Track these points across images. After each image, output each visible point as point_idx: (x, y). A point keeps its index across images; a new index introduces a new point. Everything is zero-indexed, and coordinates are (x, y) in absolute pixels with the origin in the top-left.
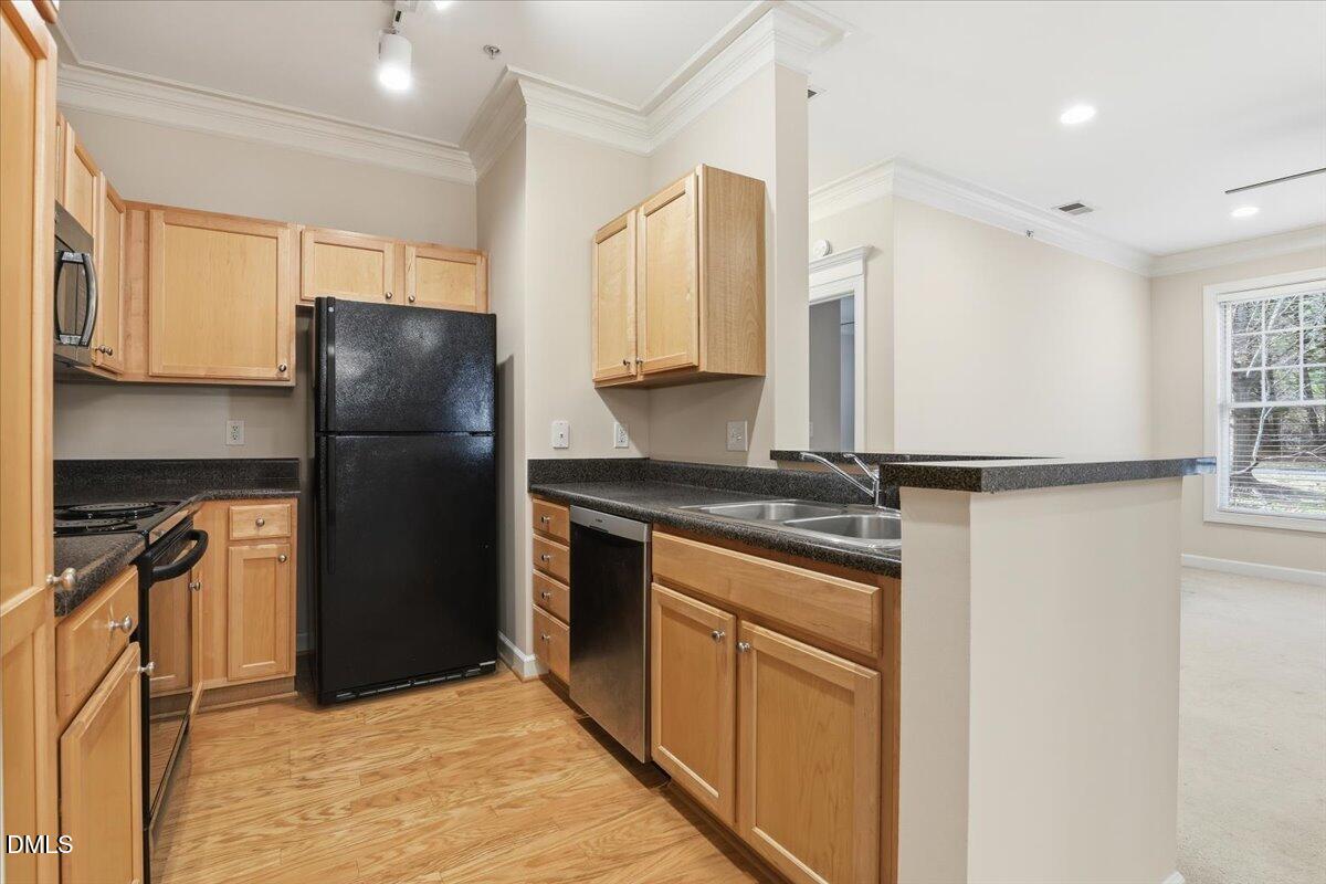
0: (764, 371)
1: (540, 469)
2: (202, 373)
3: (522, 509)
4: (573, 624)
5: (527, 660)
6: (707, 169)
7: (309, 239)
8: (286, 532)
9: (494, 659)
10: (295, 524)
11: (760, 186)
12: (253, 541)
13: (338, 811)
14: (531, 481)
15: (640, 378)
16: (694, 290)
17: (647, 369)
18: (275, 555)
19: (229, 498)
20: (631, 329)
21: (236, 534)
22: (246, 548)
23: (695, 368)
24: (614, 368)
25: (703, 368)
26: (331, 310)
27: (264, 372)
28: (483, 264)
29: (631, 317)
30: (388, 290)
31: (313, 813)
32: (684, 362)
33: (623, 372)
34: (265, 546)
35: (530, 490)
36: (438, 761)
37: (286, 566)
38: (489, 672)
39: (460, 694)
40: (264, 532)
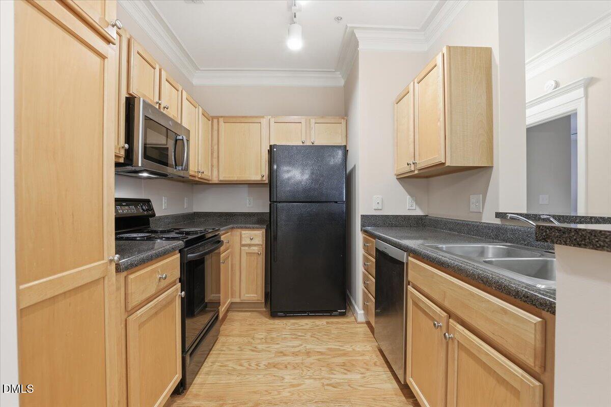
0: (492, 162)
1: (367, 220)
2: (236, 179)
3: (359, 239)
4: (376, 299)
5: (360, 312)
6: (449, 48)
7: (272, 120)
8: (260, 243)
9: (345, 309)
10: (264, 239)
11: (488, 51)
12: (250, 245)
13: (262, 366)
14: (363, 225)
15: (416, 172)
16: (442, 119)
17: (419, 167)
18: (257, 252)
19: (242, 228)
20: (412, 146)
21: (243, 243)
22: (247, 248)
23: (444, 164)
24: (403, 168)
25: (447, 165)
26: (275, 150)
27: (256, 177)
28: (345, 122)
29: (412, 139)
30: (303, 139)
31: (253, 364)
32: (437, 161)
33: (407, 169)
34: (253, 248)
35: (361, 230)
36: (308, 353)
37: (261, 256)
38: (343, 315)
39: (328, 323)
40: (253, 242)
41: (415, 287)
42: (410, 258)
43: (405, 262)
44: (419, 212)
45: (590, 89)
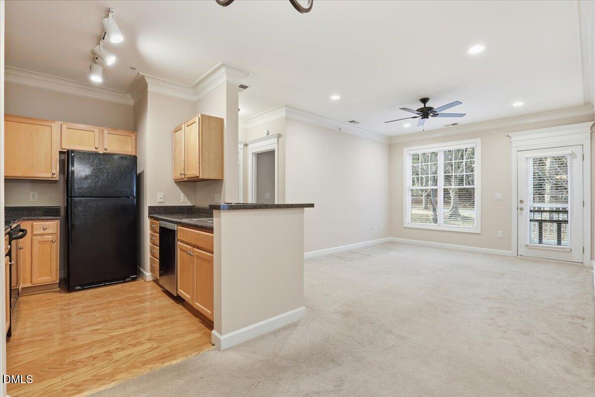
0: (223, 178)
1: (152, 210)
2: (20, 175)
3: (147, 223)
4: (160, 259)
5: (148, 275)
6: (202, 115)
7: (64, 127)
8: (55, 232)
9: (136, 274)
10: (59, 228)
11: (222, 120)
12: (42, 235)
13: (74, 315)
14: (149, 214)
15: (186, 179)
16: (198, 153)
17: (187, 176)
18: (51, 240)
19: (32, 220)
20: (183, 163)
21: (35, 232)
22: (39, 237)
23: (198, 177)
24: (178, 176)
25: (200, 177)
26: (73, 154)
27: (47, 175)
28: (135, 136)
29: (183, 159)
30: (96, 146)
31: (65, 316)
32: (195, 175)
33: (181, 177)
34: (47, 237)
35: (149, 217)
36: (110, 302)
37: (54, 245)
38: (134, 279)
39: (122, 286)
40: (46, 232)
41: (182, 241)
42: (178, 227)
43: (176, 229)
44: (189, 204)
45: (280, 139)
